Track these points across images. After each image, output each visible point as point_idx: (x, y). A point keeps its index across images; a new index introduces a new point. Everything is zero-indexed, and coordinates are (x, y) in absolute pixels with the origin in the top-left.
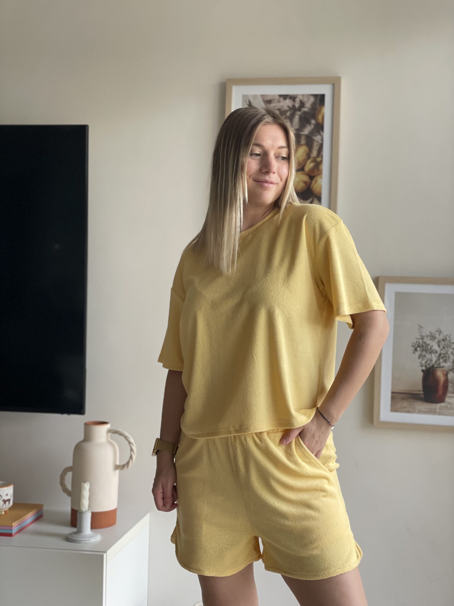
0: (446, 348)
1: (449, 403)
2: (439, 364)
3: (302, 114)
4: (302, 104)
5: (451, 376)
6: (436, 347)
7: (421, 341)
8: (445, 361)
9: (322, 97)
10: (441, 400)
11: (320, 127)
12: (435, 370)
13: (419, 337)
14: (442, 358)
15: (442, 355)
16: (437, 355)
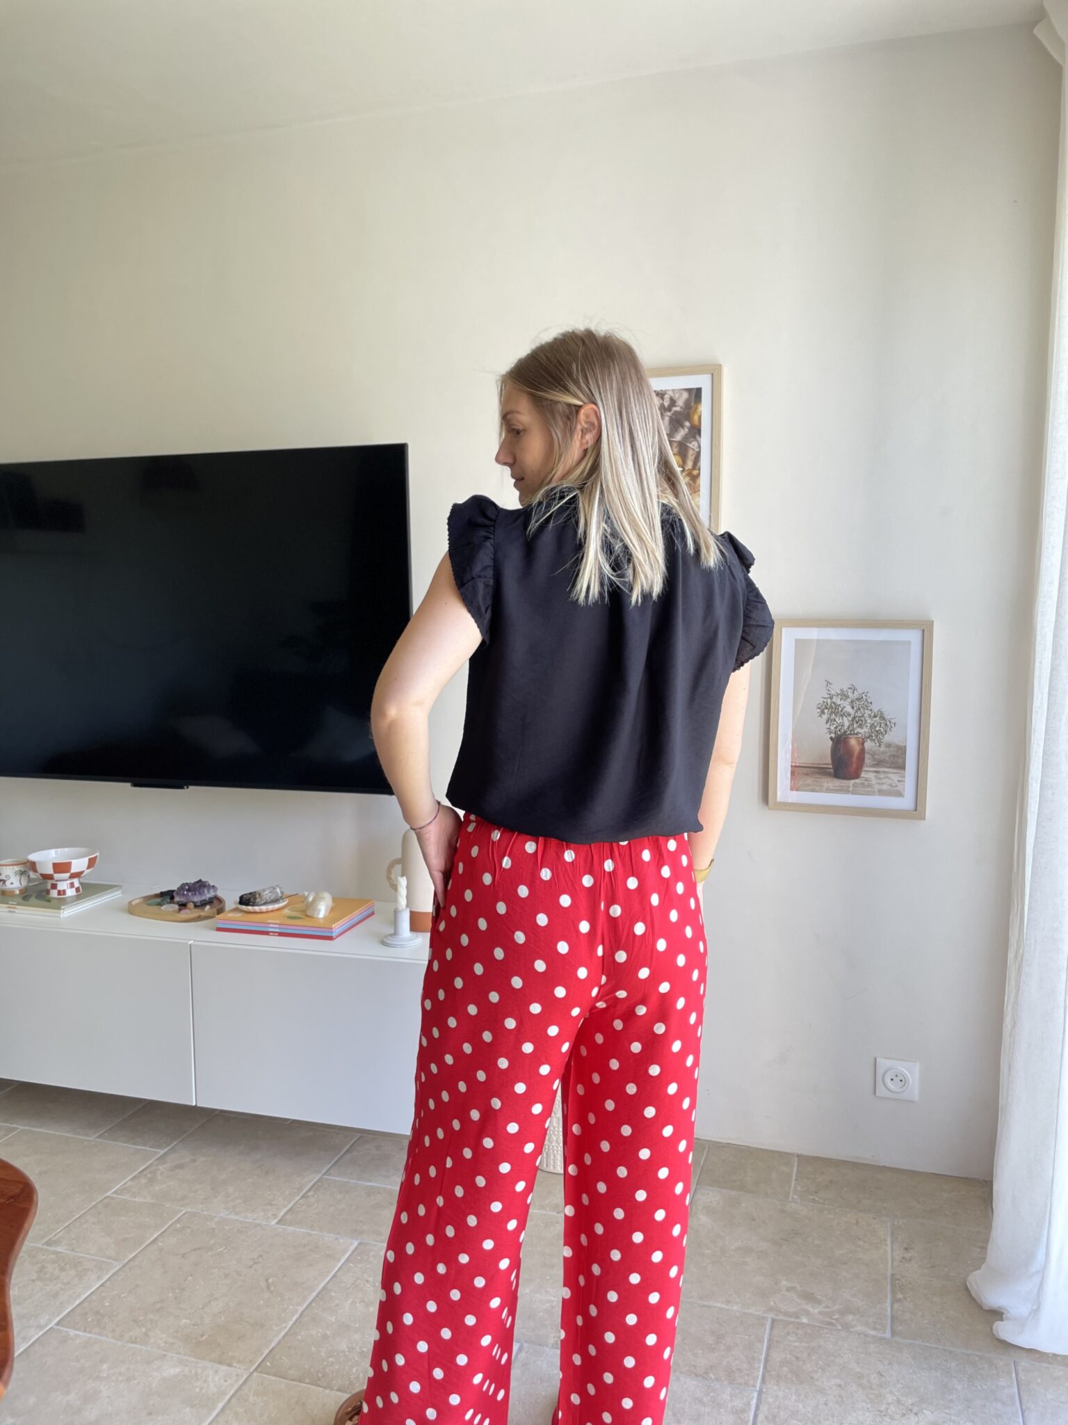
0: (862, 710)
1: (866, 780)
2: (853, 730)
3: (673, 414)
4: (673, 402)
5: (868, 745)
6: (848, 709)
7: (829, 701)
8: (861, 726)
9: (698, 392)
10: (857, 776)
11: (696, 431)
12: (848, 738)
13: (828, 696)
14: (857, 723)
15: (857, 719)
16: (850, 719)
